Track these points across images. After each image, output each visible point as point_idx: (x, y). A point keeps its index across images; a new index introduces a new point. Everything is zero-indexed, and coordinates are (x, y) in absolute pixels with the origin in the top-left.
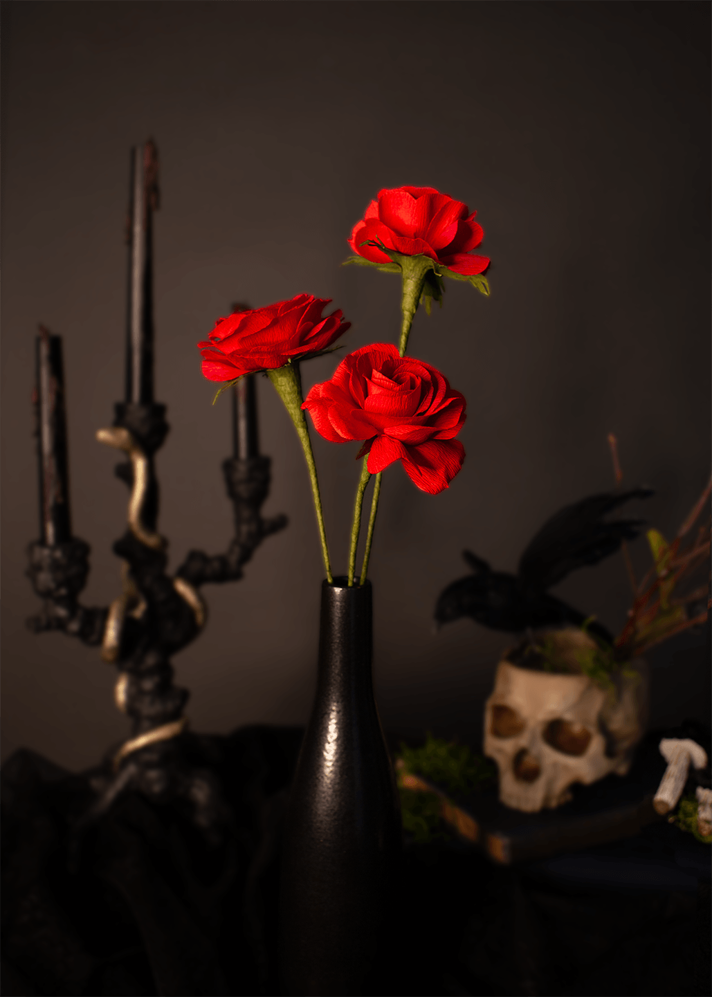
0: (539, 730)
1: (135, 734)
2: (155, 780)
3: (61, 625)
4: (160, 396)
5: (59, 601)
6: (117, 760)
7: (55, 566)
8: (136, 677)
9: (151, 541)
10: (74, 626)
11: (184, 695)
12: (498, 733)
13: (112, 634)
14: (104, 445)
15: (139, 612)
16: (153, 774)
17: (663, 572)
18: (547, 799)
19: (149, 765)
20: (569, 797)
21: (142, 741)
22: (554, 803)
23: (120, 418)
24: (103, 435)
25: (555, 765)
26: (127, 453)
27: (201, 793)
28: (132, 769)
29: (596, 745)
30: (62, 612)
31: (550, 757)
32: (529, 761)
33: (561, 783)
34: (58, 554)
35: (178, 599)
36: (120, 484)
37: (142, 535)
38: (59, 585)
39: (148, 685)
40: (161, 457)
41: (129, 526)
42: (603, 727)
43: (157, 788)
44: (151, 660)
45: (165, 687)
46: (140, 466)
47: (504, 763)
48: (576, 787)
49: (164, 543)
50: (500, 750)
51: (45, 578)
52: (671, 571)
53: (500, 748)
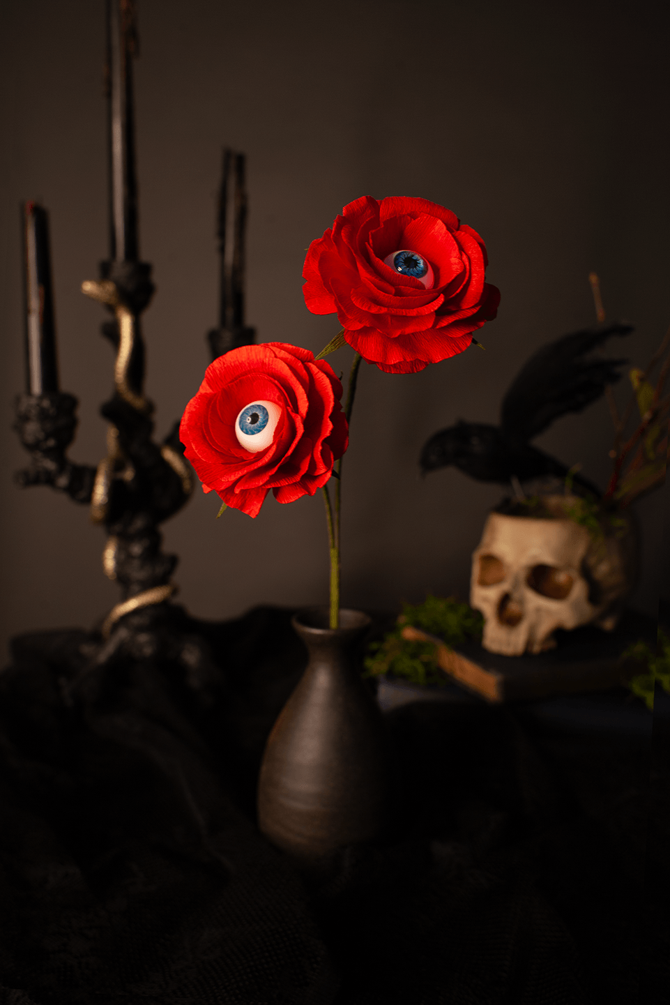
0: (523, 576)
1: (125, 598)
2: (145, 643)
3: (49, 480)
4: (145, 255)
5: (48, 453)
6: (107, 626)
7: (43, 416)
8: (124, 541)
9: (138, 403)
10: (63, 481)
11: (173, 561)
12: (484, 583)
13: (100, 492)
14: (89, 298)
15: (129, 475)
16: (143, 638)
17: (647, 416)
18: (529, 643)
19: (140, 629)
20: (552, 644)
21: (132, 604)
22: (536, 648)
23: (105, 272)
24: (89, 287)
25: (538, 610)
26: (111, 309)
27: (191, 656)
28: (123, 633)
29: (579, 590)
30: (50, 465)
31: (533, 601)
32: (513, 607)
33: (544, 628)
34: (46, 403)
35: (166, 465)
36: (106, 344)
37: (129, 396)
38: (48, 436)
39: (136, 549)
40: (147, 317)
41: (116, 385)
42: (586, 572)
43: (148, 651)
44: (139, 523)
45: (153, 552)
46: (126, 323)
47: (489, 610)
48: (559, 633)
49: (150, 407)
50: (485, 599)
51: (33, 429)
52: (655, 415)
53: (485, 598)
